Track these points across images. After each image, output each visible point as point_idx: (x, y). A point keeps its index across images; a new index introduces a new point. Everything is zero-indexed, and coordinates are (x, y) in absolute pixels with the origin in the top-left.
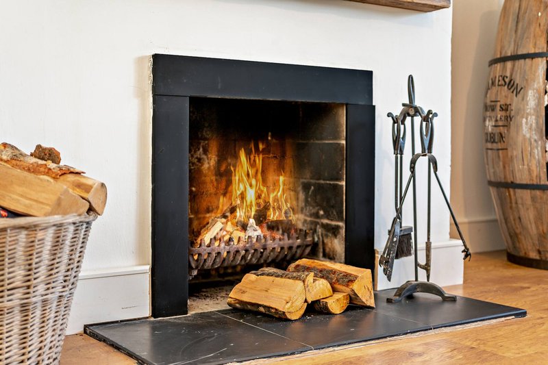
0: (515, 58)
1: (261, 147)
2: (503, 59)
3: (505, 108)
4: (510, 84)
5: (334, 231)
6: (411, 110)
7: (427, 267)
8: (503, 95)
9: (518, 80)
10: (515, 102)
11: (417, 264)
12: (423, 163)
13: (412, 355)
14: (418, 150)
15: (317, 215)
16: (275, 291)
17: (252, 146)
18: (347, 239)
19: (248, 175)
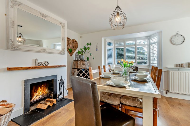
0: (74, 68)
1: (43, 86)
2: (73, 68)
3: (73, 74)
4: (74, 71)
5: (52, 93)
6: (61, 79)
7: (63, 96)
8: (73, 72)
9: (75, 71)
10: (74, 73)
11: (62, 96)
12: (63, 86)
13: (60, 112)
14: (62, 84)
15: (50, 91)
16: (43, 106)
17: (41, 86)
18: (53, 94)
19: (40, 90)
